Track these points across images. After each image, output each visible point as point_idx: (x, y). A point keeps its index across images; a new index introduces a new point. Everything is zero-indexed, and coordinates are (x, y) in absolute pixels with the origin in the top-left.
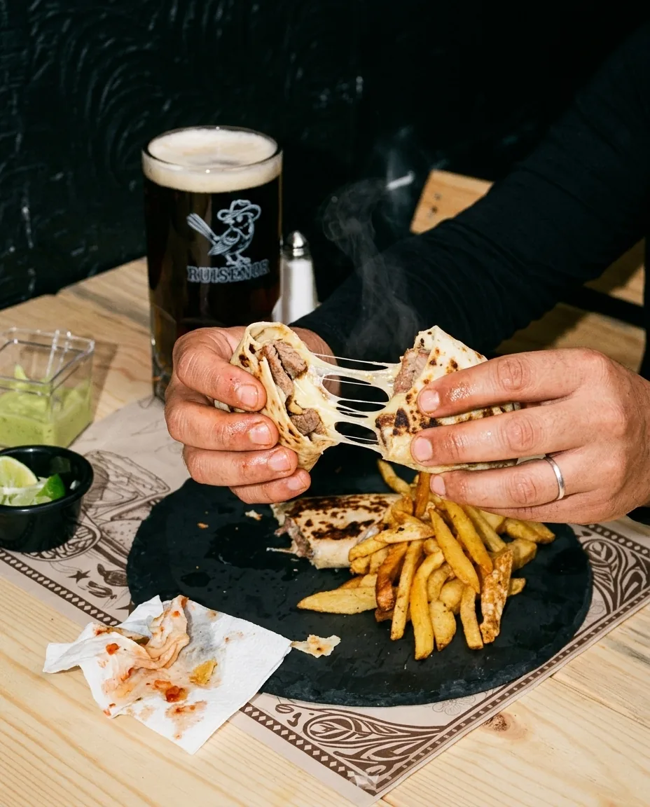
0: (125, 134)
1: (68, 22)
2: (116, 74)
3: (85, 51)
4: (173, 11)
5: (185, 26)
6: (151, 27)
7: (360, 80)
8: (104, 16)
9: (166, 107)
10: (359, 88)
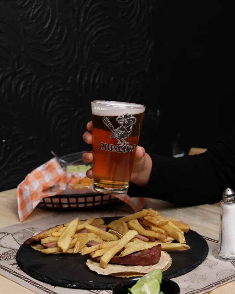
0: (59, 124)
1: (34, 77)
2: (55, 99)
3: (41, 89)
4: (78, 76)
5: (83, 83)
6: (69, 81)
7: (158, 111)
8: (49, 75)
9: (76, 114)
10: (158, 114)
